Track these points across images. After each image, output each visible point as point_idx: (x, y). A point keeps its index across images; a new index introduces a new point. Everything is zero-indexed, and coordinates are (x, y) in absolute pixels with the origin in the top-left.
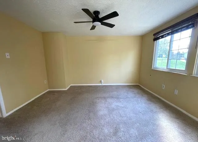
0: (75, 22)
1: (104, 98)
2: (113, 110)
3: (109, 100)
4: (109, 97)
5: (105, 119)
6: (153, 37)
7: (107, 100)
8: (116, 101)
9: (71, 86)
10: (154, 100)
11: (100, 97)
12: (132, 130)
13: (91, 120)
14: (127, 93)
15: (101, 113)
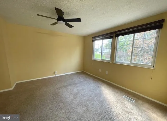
0: (38, 15)
1: (65, 87)
2: (77, 94)
3: (69, 87)
4: (68, 85)
5: (75, 103)
6: (92, 39)
7: (68, 88)
8: (75, 86)
9: (17, 84)
10: (96, 80)
11: (60, 87)
12: (95, 102)
13: (64, 109)
14: (80, 79)
15: (69, 100)
